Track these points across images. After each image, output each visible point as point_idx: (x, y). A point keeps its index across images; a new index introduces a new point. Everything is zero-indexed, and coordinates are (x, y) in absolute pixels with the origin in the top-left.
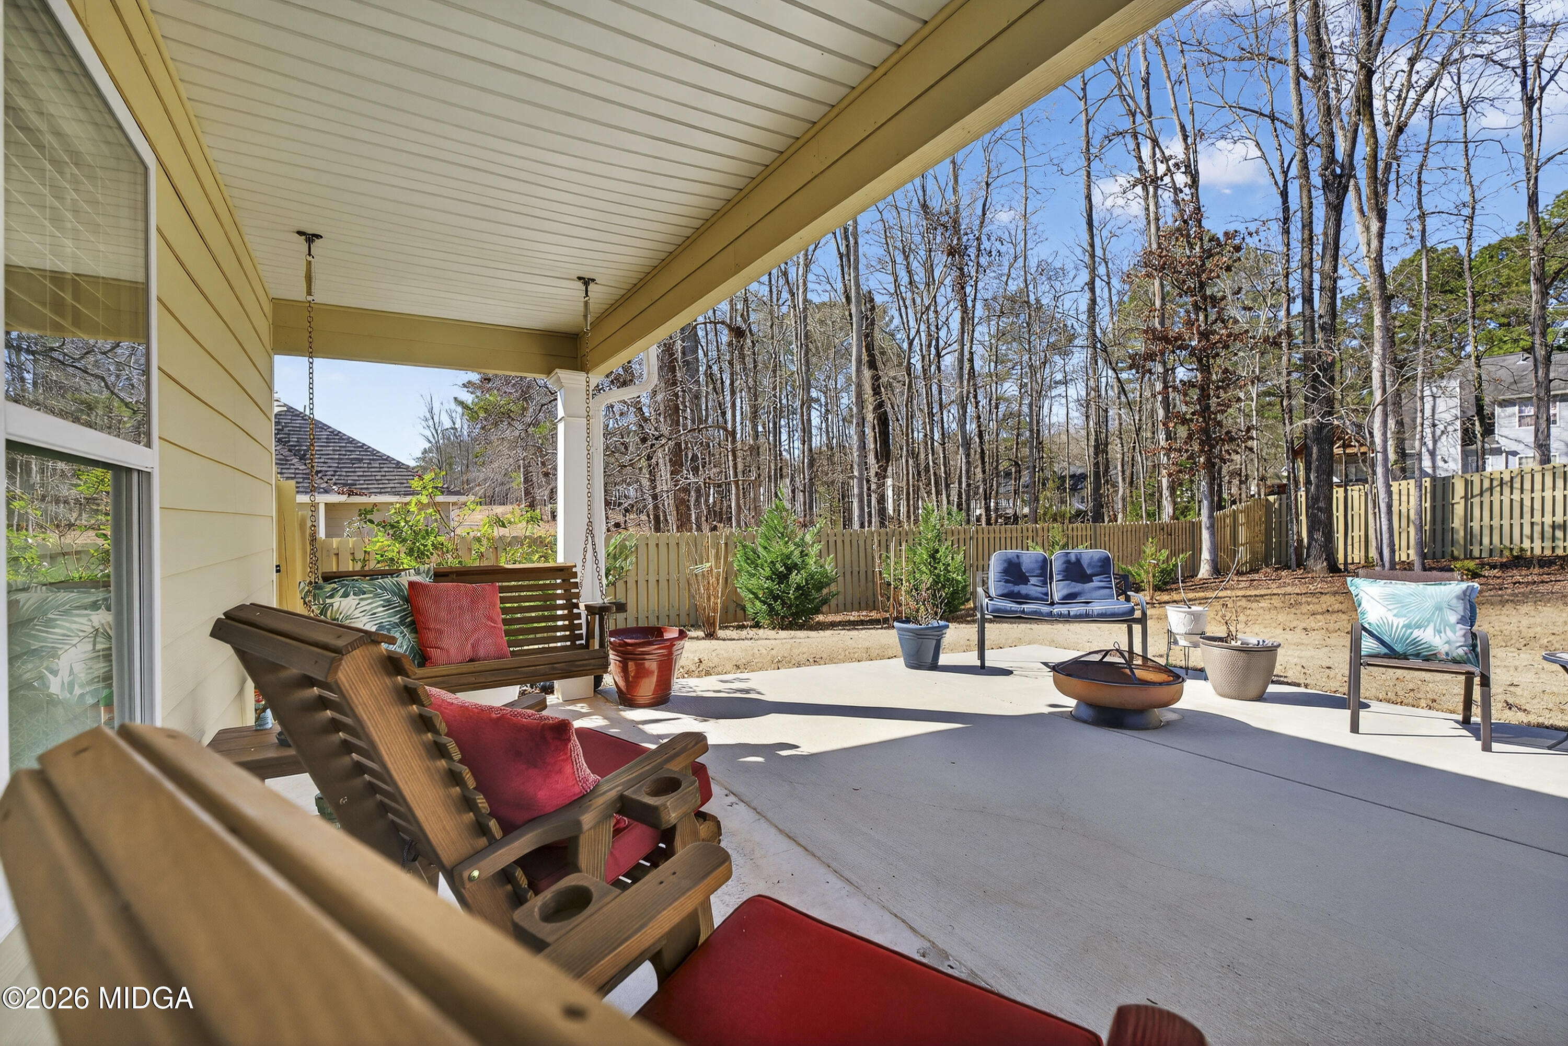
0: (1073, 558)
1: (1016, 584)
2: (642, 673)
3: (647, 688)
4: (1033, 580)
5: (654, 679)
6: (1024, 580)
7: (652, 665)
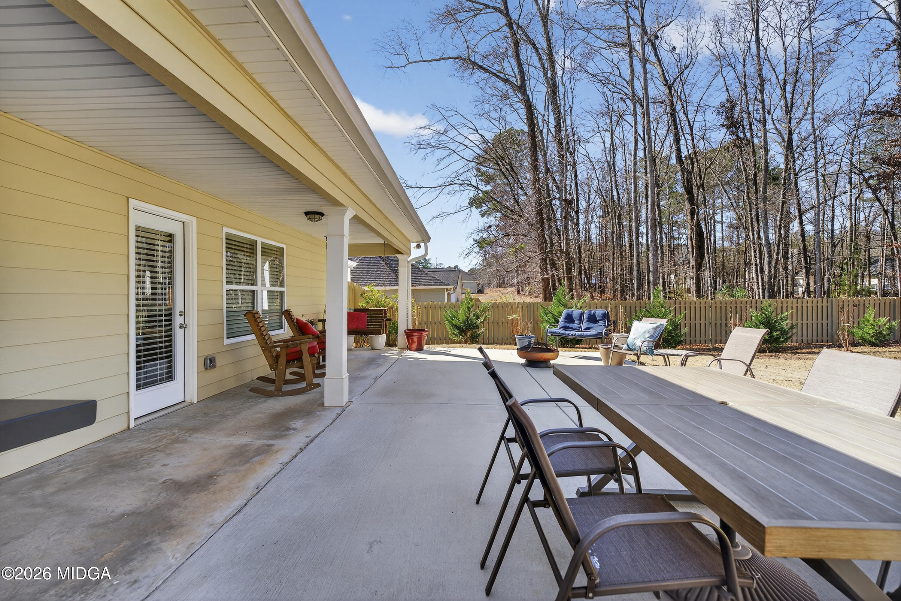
0: (592, 314)
1: (569, 323)
2: (413, 342)
3: (415, 346)
4: (576, 322)
5: (416, 344)
6: (573, 321)
7: (415, 339)
